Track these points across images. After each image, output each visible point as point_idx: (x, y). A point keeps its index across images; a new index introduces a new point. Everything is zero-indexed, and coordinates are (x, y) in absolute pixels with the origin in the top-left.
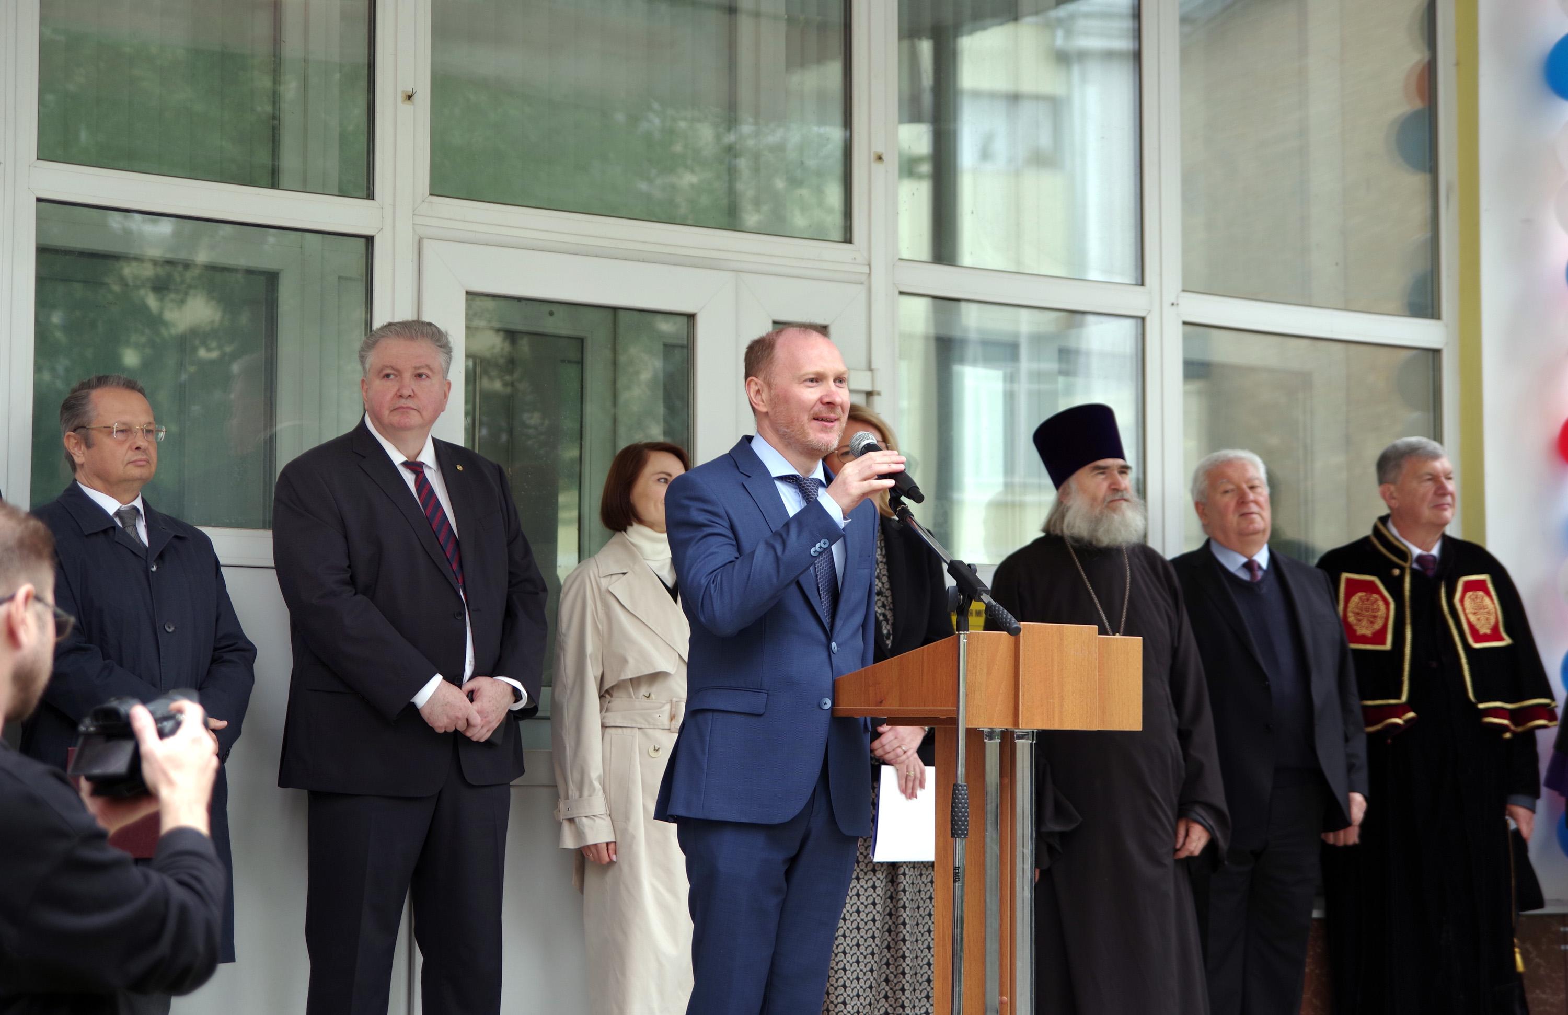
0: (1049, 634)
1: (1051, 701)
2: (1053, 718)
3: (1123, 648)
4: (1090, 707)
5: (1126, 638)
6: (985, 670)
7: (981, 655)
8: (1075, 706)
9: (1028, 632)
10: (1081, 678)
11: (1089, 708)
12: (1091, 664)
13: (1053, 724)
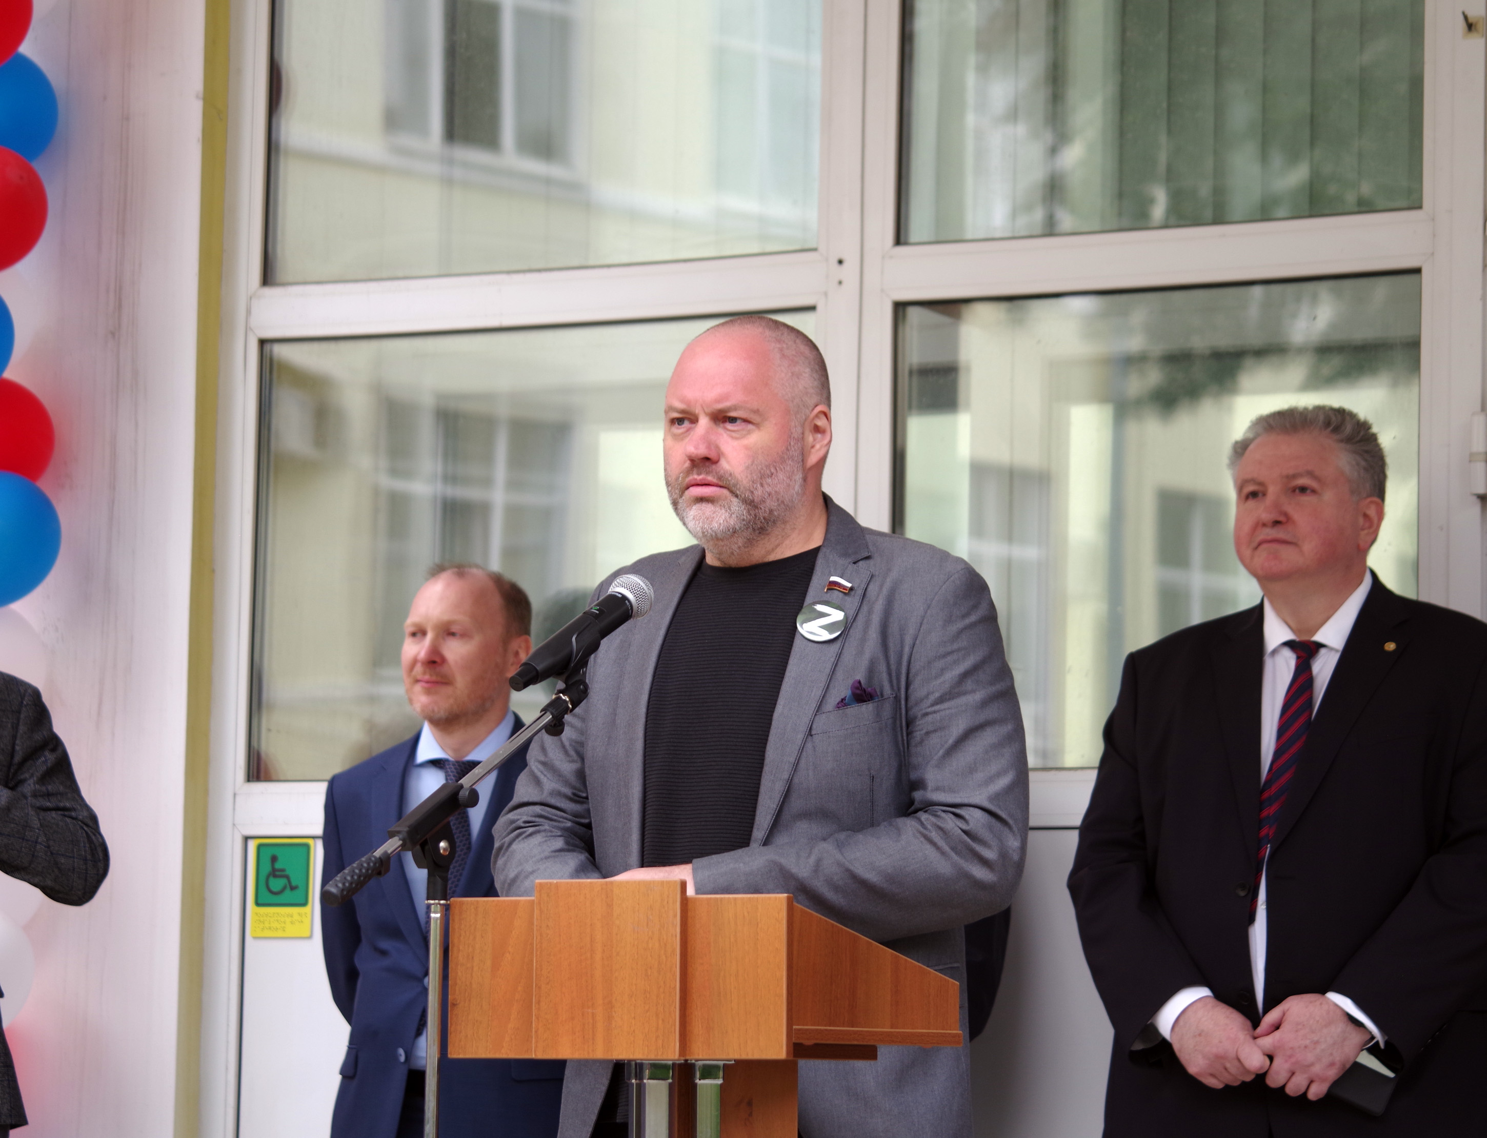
0: (585, 898)
1: (590, 1010)
2: (593, 1039)
3: (746, 914)
4: (663, 1020)
5: (753, 898)
6: (489, 963)
7: (482, 937)
8: (634, 1018)
9: (548, 896)
10: (646, 970)
11: (660, 1022)
12: (666, 945)
13: (593, 1051)
